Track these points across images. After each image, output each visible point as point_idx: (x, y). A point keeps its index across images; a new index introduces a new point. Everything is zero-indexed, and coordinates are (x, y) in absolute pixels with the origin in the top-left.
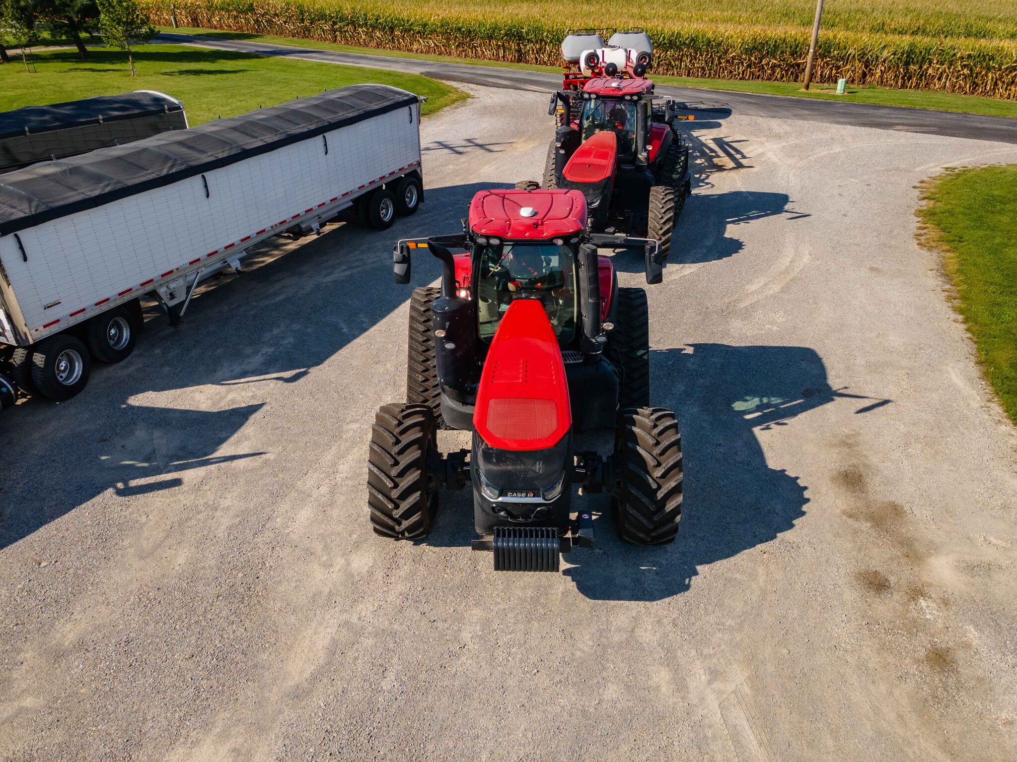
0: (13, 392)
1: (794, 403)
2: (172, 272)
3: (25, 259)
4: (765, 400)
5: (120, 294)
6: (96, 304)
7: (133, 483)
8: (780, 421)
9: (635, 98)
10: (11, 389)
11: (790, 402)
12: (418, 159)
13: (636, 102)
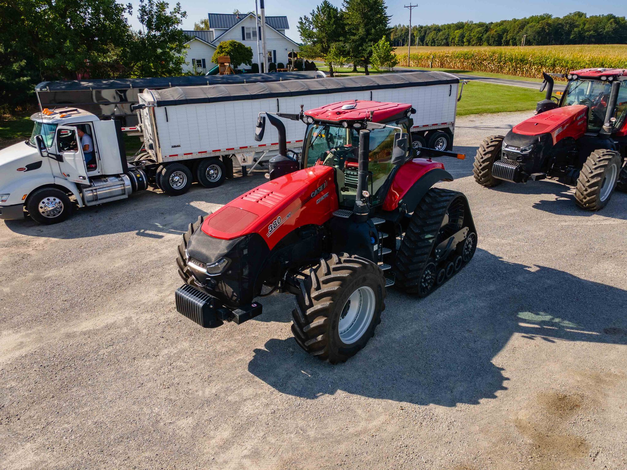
0: (145, 182)
1: (585, 332)
2: (247, 147)
3: (167, 121)
4: (557, 320)
5: (213, 151)
6: (199, 153)
7: (148, 232)
8: (551, 338)
9: (611, 79)
10: (145, 180)
11: (583, 330)
12: (453, 121)
13: (611, 82)
